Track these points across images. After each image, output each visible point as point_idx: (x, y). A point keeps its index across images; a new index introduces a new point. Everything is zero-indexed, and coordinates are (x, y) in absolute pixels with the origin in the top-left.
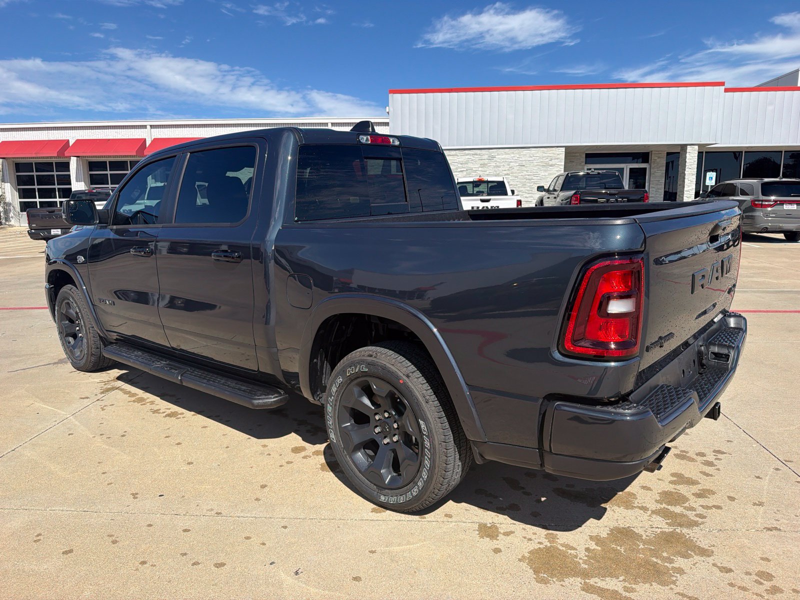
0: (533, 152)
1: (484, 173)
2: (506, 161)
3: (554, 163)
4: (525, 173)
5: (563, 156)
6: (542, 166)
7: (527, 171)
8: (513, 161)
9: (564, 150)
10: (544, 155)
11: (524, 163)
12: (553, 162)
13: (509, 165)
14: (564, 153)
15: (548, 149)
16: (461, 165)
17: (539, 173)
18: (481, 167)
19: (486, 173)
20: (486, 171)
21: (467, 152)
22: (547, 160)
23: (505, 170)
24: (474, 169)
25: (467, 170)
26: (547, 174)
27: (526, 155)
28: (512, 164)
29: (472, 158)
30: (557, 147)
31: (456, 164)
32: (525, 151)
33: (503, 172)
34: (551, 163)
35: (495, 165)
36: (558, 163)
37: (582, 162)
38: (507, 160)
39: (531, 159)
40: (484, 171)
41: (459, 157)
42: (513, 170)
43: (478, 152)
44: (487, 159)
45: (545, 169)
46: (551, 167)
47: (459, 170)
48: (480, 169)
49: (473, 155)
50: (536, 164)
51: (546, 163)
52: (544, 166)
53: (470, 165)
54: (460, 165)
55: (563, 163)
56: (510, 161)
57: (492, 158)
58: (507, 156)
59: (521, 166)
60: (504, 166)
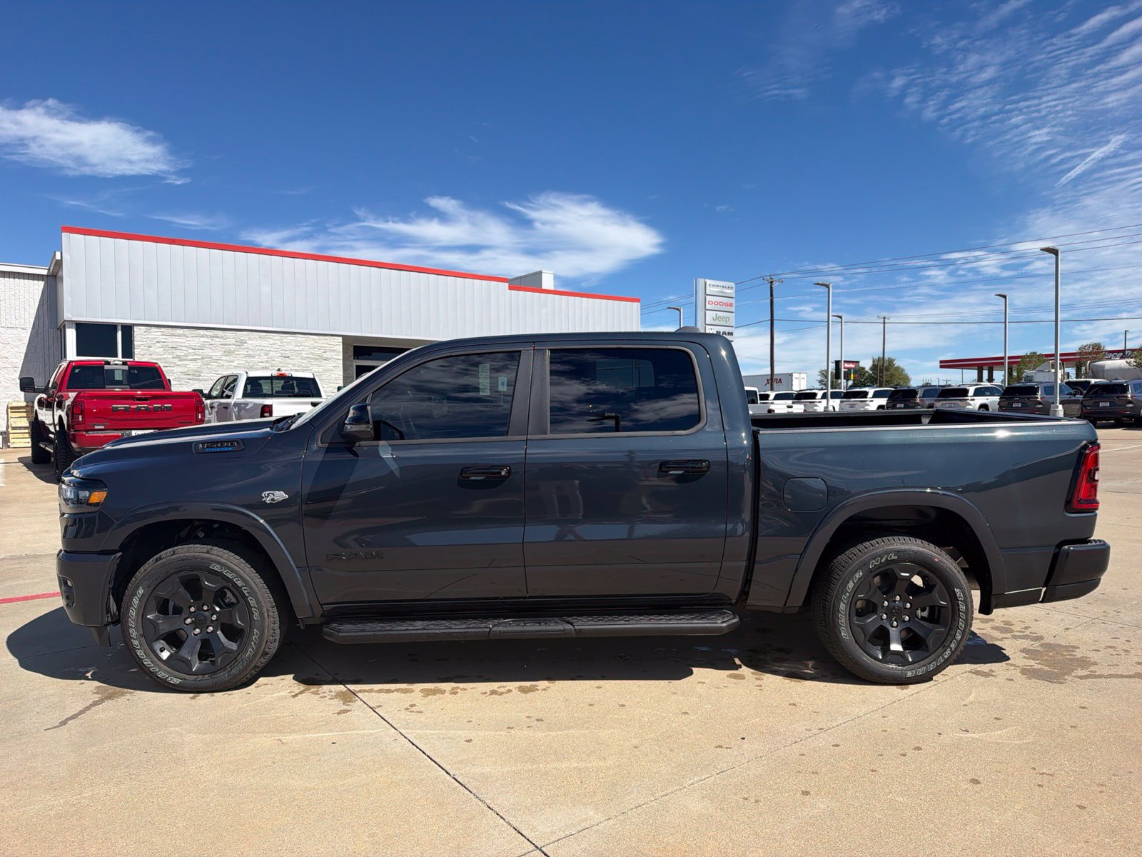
0: (300, 339)
1: (230, 364)
2: (262, 350)
3: (329, 357)
4: (291, 366)
5: (340, 348)
6: (314, 359)
7: (294, 365)
8: (272, 350)
9: (341, 341)
10: (316, 345)
11: (288, 354)
12: (328, 355)
13: (267, 355)
14: (341, 344)
15: (320, 337)
16: (193, 351)
17: (310, 368)
18: (226, 356)
19: (233, 364)
20: (233, 362)
21: (202, 332)
22: (320, 352)
23: (262, 362)
24: (214, 358)
25: (203, 358)
26: (321, 370)
27: (290, 343)
28: (271, 354)
29: (210, 340)
30: (332, 335)
31: (185, 348)
32: (289, 338)
33: (260, 364)
34: (325, 355)
35: (245, 353)
36: (334, 357)
37: (350, 356)
38: (264, 348)
39: (297, 348)
40: (231, 362)
41: (189, 339)
42: (273, 362)
43: (220, 333)
44: (234, 345)
45: (318, 363)
46: (325, 362)
47: (190, 357)
48: (224, 358)
49: (211, 337)
50: (305, 356)
51: (318, 356)
52: (317, 359)
53: (207, 352)
54: (191, 351)
55: (341, 357)
56: (268, 349)
57: (241, 343)
58: (264, 343)
59: (285, 357)
60: (259, 355)
